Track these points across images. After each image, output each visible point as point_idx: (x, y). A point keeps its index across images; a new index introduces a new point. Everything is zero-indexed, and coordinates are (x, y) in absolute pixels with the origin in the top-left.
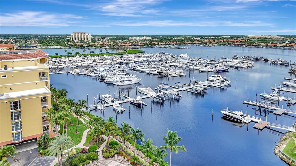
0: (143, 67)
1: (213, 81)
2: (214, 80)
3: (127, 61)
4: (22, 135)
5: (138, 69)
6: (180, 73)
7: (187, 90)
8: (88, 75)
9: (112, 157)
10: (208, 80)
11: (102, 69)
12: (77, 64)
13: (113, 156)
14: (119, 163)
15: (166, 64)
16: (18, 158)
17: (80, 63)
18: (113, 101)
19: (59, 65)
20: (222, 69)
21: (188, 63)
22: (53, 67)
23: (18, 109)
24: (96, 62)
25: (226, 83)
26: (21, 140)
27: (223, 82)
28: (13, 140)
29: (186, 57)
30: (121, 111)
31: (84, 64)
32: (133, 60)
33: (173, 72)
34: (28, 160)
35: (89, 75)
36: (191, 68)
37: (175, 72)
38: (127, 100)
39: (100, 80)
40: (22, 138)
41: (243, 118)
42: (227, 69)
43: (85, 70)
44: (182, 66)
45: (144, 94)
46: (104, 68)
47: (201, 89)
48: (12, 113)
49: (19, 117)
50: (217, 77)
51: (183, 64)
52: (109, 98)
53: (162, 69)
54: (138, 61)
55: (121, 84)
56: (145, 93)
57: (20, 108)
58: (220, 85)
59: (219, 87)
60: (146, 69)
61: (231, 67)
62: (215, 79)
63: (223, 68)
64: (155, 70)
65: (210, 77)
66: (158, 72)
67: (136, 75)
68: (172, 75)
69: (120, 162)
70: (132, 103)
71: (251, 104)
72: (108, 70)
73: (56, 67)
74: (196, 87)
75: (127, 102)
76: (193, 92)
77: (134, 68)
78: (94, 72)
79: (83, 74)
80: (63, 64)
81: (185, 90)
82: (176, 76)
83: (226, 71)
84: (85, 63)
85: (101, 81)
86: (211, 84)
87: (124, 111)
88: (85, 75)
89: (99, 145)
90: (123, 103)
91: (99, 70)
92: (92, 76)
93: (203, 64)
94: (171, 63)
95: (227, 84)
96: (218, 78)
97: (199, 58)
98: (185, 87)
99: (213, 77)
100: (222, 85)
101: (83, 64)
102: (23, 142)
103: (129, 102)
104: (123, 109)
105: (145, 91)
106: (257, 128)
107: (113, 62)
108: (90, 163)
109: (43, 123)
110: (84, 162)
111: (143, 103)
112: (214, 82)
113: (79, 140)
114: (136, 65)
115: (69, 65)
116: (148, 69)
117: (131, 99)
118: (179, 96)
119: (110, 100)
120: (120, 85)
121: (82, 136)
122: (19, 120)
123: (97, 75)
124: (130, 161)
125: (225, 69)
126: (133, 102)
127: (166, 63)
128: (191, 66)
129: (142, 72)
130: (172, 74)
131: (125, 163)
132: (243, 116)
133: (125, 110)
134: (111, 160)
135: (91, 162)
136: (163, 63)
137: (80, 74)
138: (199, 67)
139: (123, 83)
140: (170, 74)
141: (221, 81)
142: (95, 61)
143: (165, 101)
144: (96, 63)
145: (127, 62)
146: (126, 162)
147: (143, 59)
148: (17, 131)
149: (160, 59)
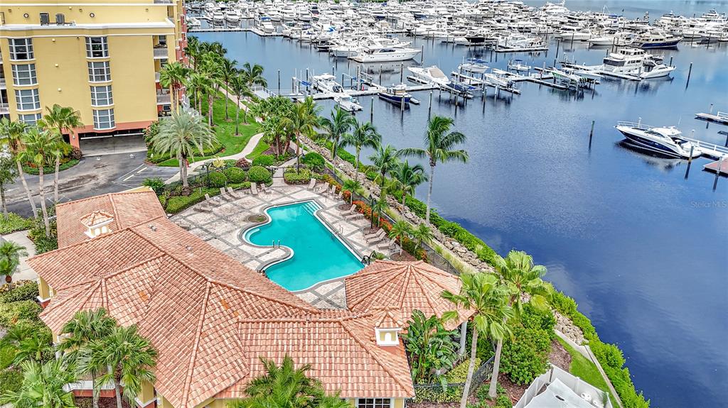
0: (434, 27)
1: (622, 64)
2: (624, 62)
3: (395, 13)
4: (113, 117)
5: (418, 30)
6: (532, 43)
7: (538, 80)
8: (292, 38)
9: (303, 184)
10: (606, 61)
11: (327, 27)
12: (271, 13)
13: (307, 182)
14: (317, 196)
15: (498, 24)
16: (105, 163)
17: (280, 14)
18: (336, 90)
19: (229, 15)
20: (657, 40)
21: (563, 23)
22: (215, 17)
23: (102, 56)
24: (318, 13)
25: (656, 71)
26: (111, 128)
27: (649, 67)
28: (96, 125)
29: (562, 10)
30: (351, 110)
31: (288, 16)
32: (411, 12)
33: (513, 42)
34: (124, 168)
35: (294, 37)
36: (568, 34)
37: (517, 41)
38: (371, 90)
39: (318, 49)
40: (113, 124)
41: (677, 145)
42: (676, 43)
43: (287, 27)
44: (543, 31)
45: (418, 81)
46: (333, 24)
47: (577, 78)
48: (89, 64)
49: (105, 75)
50: (635, 54)
51: (545, 26)
52: (329, 83)
53: (481, 31)
54: (424, 14)
55: (365, 58)
56: (421, 80)
57: (106, 55)
58: (640, 74)
59: (634, 80)
60: (439, 33)
61: (689, 39)
62: (628, 58)
63: (663, 37)
64: (464, 33)
65: (612, 55)
66: (468, 39)
67: (409, 43)
68: (509, 48)
69: (319, 194)
70: (382, 97)
71: (716, 121)
72: (342, 28)
73: (222, 17)
74: (564, 74)
75: (372, 94)
76: (554, 87)
77: (409, 28)
78: (307, 31)
79: (282, 35)
80: (238, 12)
81: (533, 81)
82: (520, 51)
83: (671, 46)
84: (290, 13)
85: (320, 51)
86: (615, 71)
87: (360, 110)
88: (285, 37)
89: (281, 160)
90: (362, 95)
91: (320, 28)
92: (301, 41)
93: (605, 28)
94: (512, 21)
95: (660, 75)
96: (639, 57)
97: (597, 13)
98: (533, 75)
99: (624, 53)
100: (645, 74)
101: (285, 15)
102: (115, 132)
103: (376, 94)
104: (357, 107)
105: (423, 74)
106: (714, 172)
107: (360, 14)
108: (250, 187)
109: (158, 99)
110: (238, 183)
111: (409, 98)
112: (621, 68)
113: (237, 147)
114: (414, 22)
115: (252, 16)
116: (446, 33)
117: (382, 89)
118: (511, 91)
119: (330, 85)
120: (363, 61)
121: (247, 143)
122: (106, 81)
123: (313, 37)
124: (341, 193)
125: (667, 40)
126: (385, 94)
127: (499, 21)
128: (569, 30)
129: (427, 38)
130: (508, 46)
131: (331, 197)
132: (678, 141)
133: (360, 107)
134: (300, 189)
135: (253, 185)
136: (492, 22)
137: (274, 33)
138: (590, 34)
139: (371, 56)
140: (504, 45)
141: (645, 65)
142: (315, 11)
143: (470, 98)
144: (316, 16)
145: (395, 15)
146: (332, 194)
147: (438, 9)
148: (104, 107)
149: (486, 12)
